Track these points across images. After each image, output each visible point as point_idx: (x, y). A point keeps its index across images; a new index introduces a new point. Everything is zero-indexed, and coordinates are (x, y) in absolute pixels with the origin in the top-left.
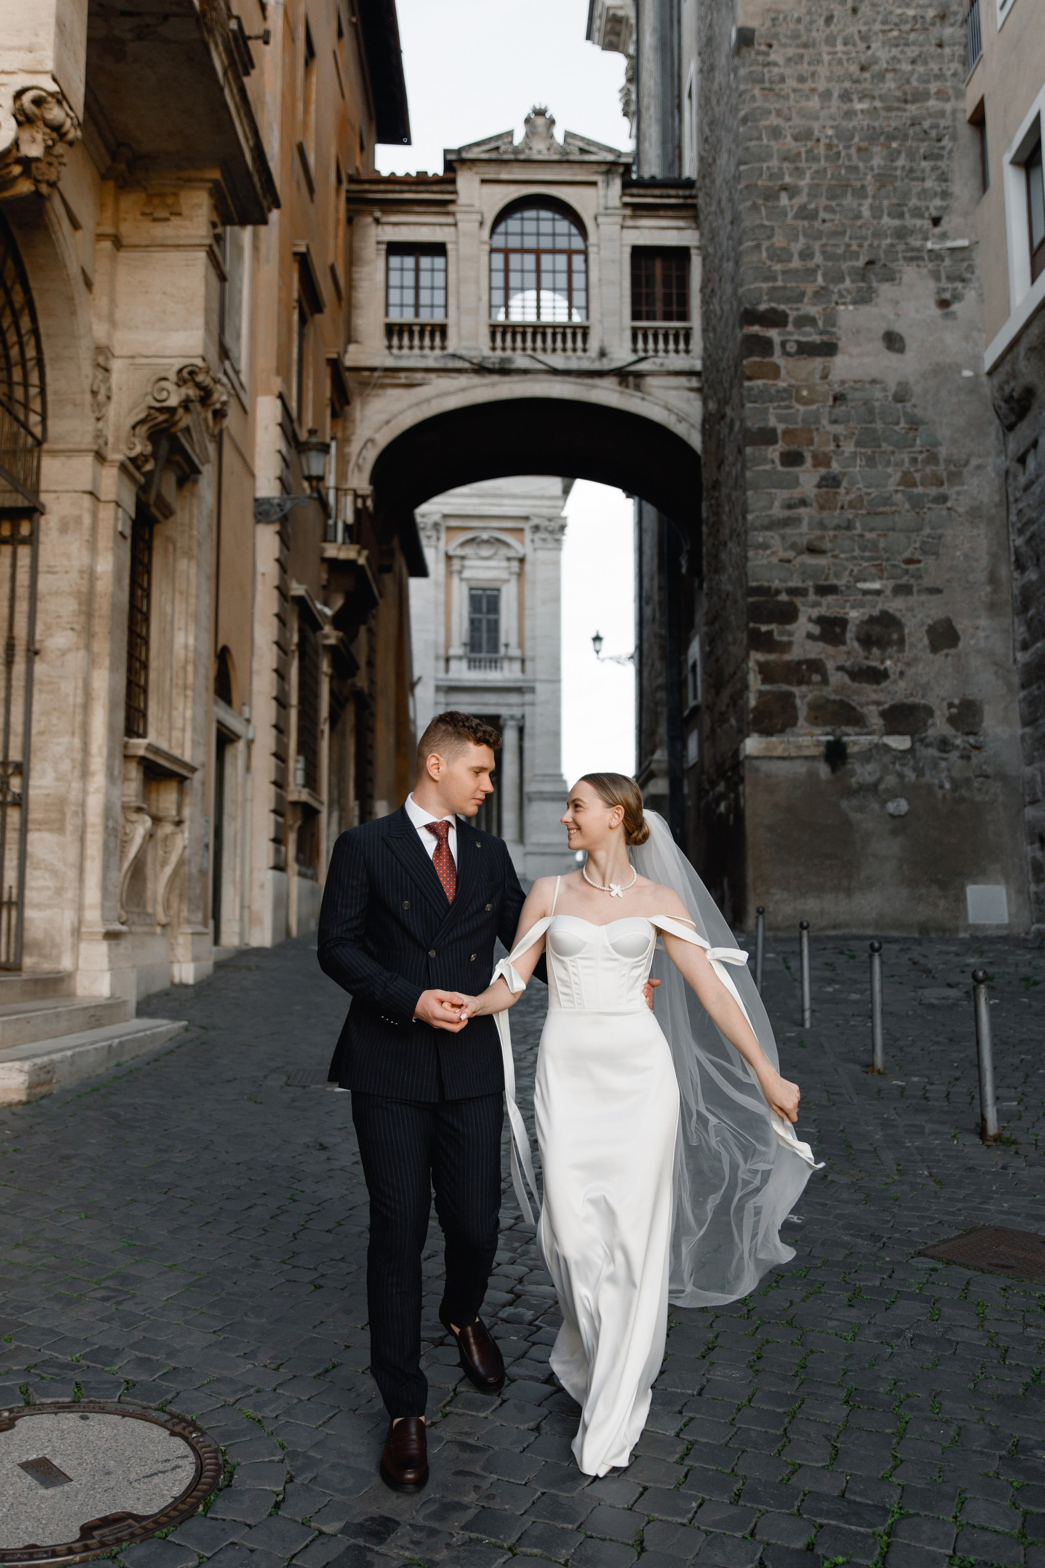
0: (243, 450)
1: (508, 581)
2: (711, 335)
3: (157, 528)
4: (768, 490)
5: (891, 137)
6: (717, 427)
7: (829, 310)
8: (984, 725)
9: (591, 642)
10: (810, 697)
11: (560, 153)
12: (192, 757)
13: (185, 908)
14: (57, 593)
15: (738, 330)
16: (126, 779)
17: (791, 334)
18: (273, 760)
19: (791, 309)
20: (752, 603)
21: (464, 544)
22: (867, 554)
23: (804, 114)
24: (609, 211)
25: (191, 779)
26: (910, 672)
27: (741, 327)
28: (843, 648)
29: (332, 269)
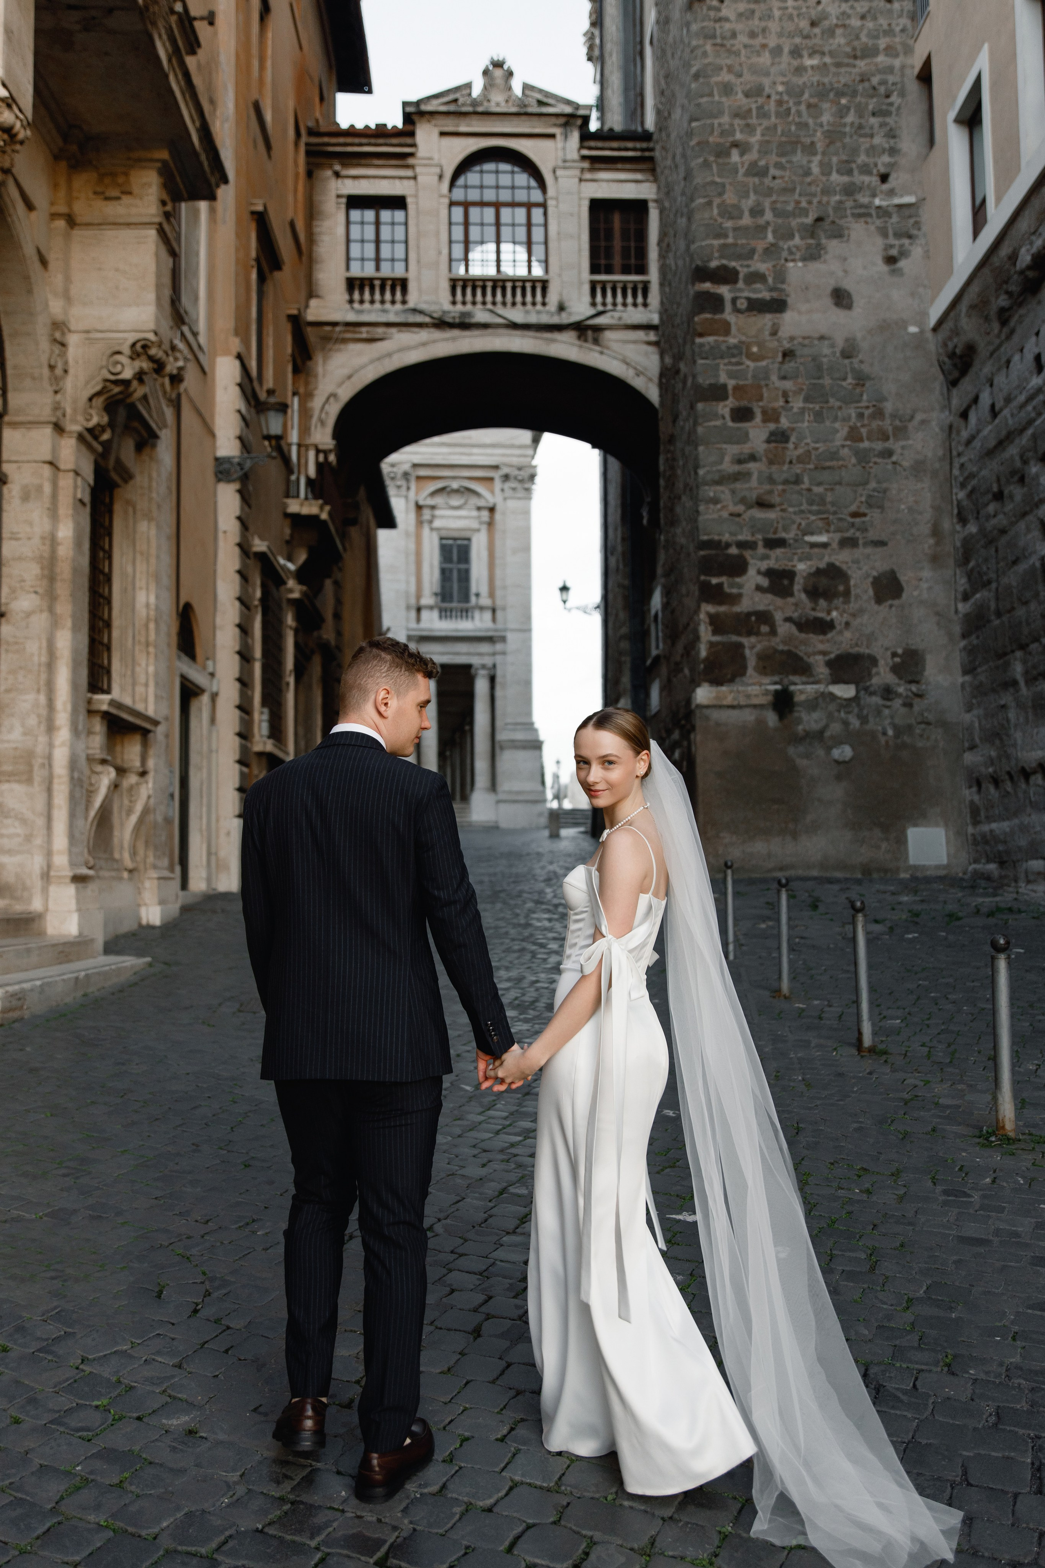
0: (203, 411)
1: (478, 530)
2: (667, 290)
3: (118, 492)
4: (718, 446)
5: (840, 94)
6: (673, 382)
7: (778, 267)
8: (926, 673)
9: (558, 592)
10: (759, 647)
11: (518, 106)
12: (156, 711)
13: (151, 854)
14: (20, 559)
15: (690, 287)
16: (90, 733)
17: (741, 290)
18: (237, 712)
19: (741, 266)
20: (704, 557)
21: (434, 494)
22: (815, 508)
23: (755, 70)
24: (568, 164)
25: (154, 732)
26: (855, 623)
27: (693, 284)
28: (791, 600)
29: (292, 225)
